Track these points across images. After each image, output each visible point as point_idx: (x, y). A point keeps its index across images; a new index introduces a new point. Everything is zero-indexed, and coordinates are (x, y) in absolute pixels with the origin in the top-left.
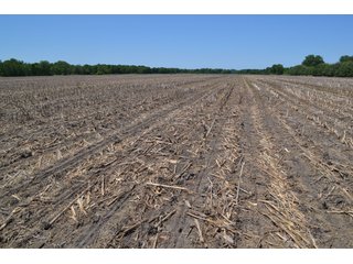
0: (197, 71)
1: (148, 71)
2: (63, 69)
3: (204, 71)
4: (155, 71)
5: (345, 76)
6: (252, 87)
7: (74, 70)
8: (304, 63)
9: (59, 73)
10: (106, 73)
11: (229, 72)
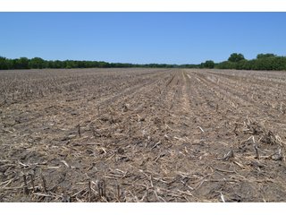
0: (146, 66)
1: (107, 66)
2: (39, 64)
3: (152, 66)
4: (113, 66)
5: (259, 69)
6: (186, 76)
7: (47, 65)
8: (230, 59)
9: (35, 67)
10: (73, 67)
11: (172, 66)
